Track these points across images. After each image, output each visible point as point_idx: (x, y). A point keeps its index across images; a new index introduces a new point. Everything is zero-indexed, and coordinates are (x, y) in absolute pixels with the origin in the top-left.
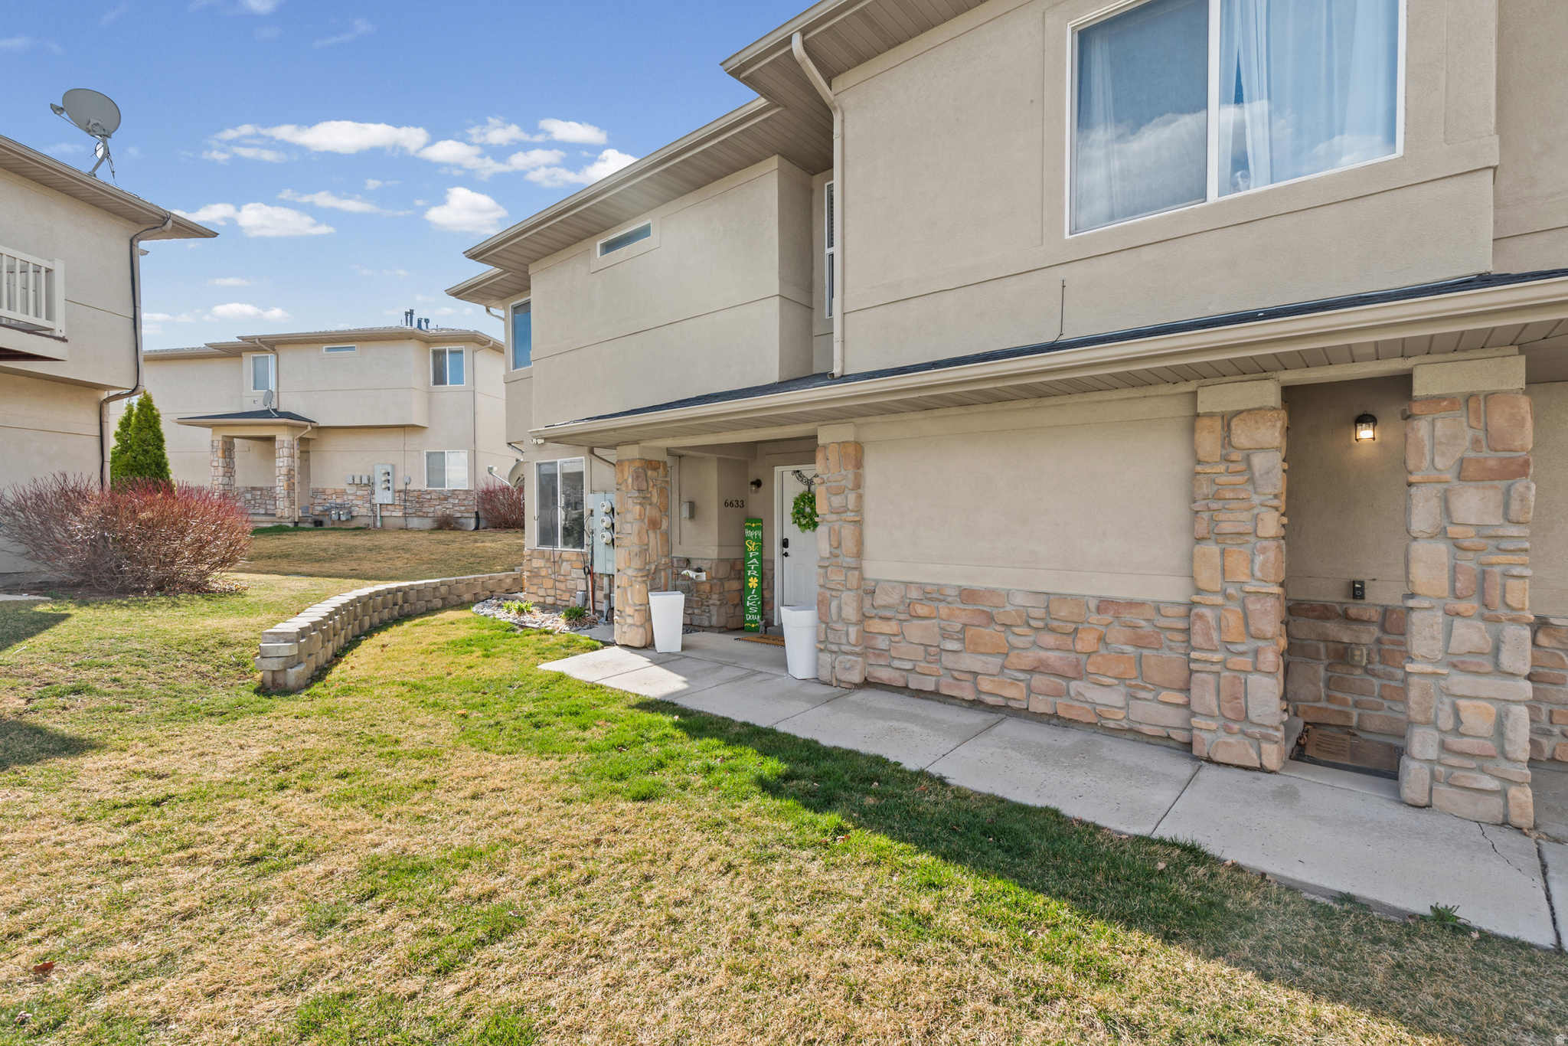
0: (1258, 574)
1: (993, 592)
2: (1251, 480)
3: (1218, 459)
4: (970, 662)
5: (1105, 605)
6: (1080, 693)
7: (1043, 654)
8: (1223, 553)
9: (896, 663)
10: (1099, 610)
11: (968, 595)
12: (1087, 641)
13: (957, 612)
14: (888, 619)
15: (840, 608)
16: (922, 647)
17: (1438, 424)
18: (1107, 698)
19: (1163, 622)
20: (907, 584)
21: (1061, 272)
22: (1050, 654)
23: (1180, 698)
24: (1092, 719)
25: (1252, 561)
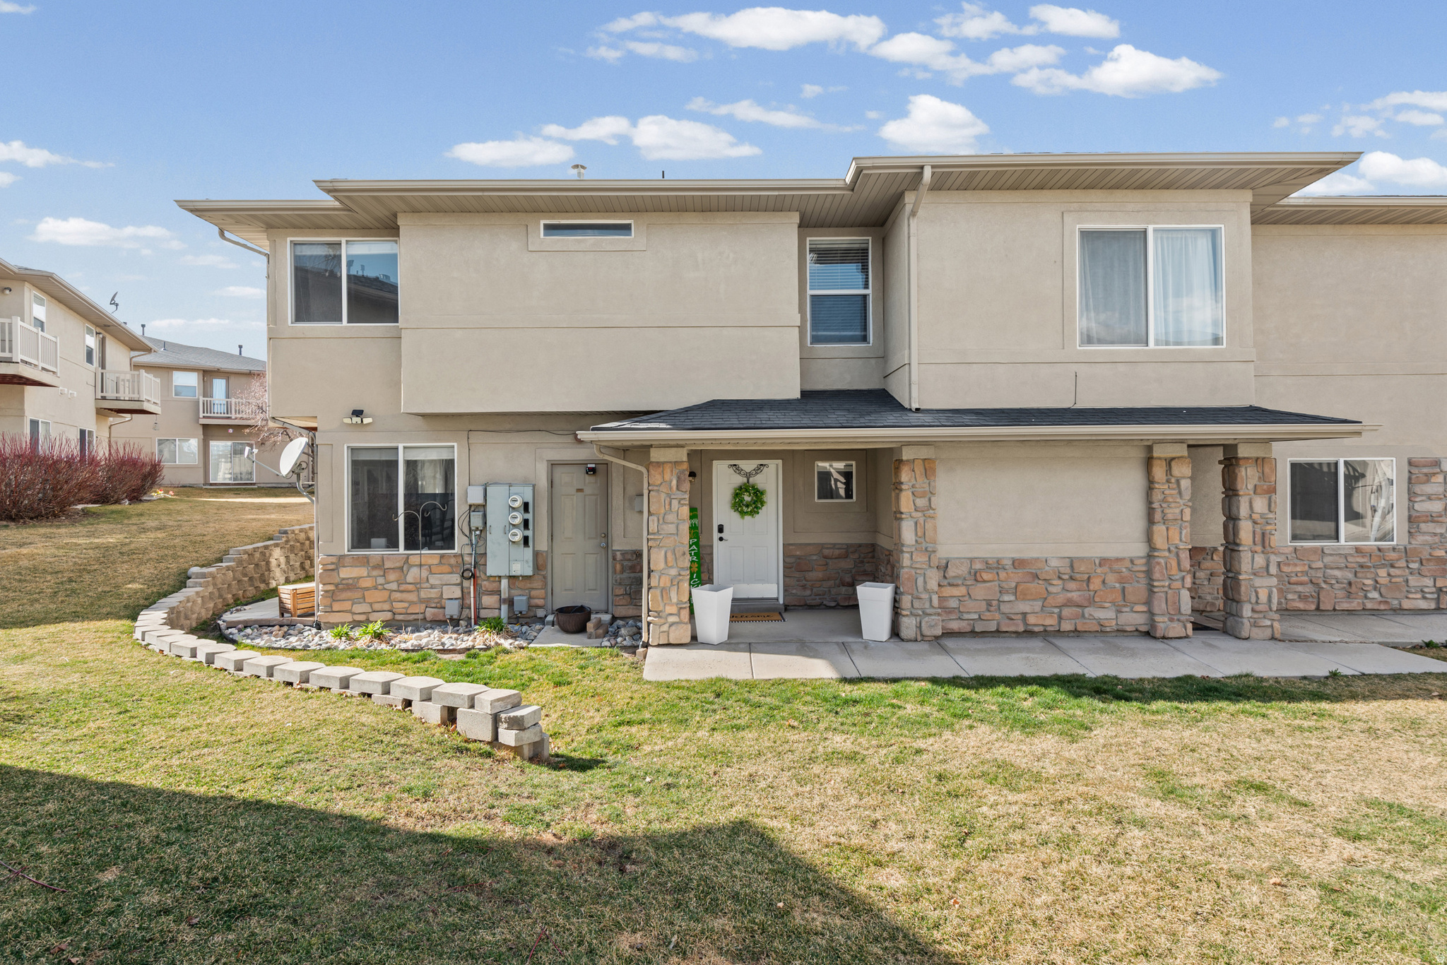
0: (1184, 539)
1: (1037, 559)
2: (1180, 493)
3: (1165, 481)
4: (1023, 607)
5: (1103, 561)
6: (1090, 615)
7: (1069, 595)
8: (1167, 529)
9: (966, 616)
10: (1100, 565)
11: (1018, 563)
12: (1096, 584)
13: (1012, 575)
14: (957, 585)
15: (925, 582)
16: (985, 602)
17: (1248, 469)
18: (1105, 615)
19: (1136, 568)
20: (972, 560)
21: (1075, 367)
22: (1073, 594)
23: (1144, 608)
24: (1097, 628)
25: (1181, 533)
